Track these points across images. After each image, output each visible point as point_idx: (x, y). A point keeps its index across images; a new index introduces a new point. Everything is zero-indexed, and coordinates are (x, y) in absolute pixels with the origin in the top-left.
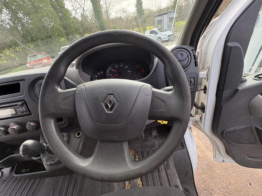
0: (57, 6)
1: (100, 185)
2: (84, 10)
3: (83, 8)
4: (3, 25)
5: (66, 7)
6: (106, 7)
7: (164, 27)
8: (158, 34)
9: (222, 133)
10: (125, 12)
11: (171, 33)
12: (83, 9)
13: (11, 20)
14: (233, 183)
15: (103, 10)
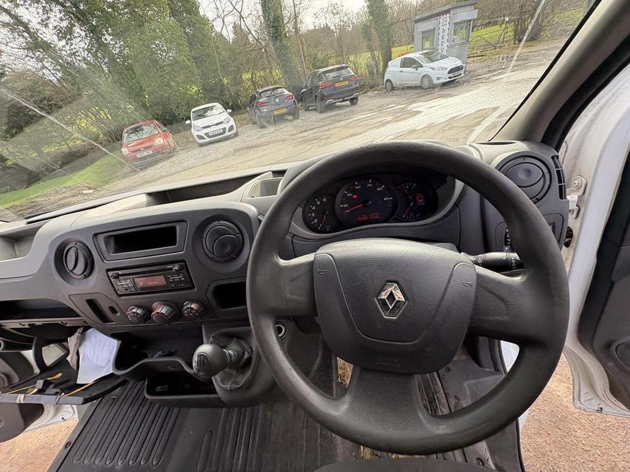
0: (183, 11)
1: (305, 433)
2: (241, 17)
3: (239, 11)
4: (74, 64)
5: (202, 13)
6: (292, 4)
7: (440, 47)
8: (422, 66)
9: (608, 346)
10: (337, 13)
11: (459, 63)
12: (240, 13)
13: (89, 50)
14: (623, 469)
15: (286, 13)
